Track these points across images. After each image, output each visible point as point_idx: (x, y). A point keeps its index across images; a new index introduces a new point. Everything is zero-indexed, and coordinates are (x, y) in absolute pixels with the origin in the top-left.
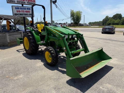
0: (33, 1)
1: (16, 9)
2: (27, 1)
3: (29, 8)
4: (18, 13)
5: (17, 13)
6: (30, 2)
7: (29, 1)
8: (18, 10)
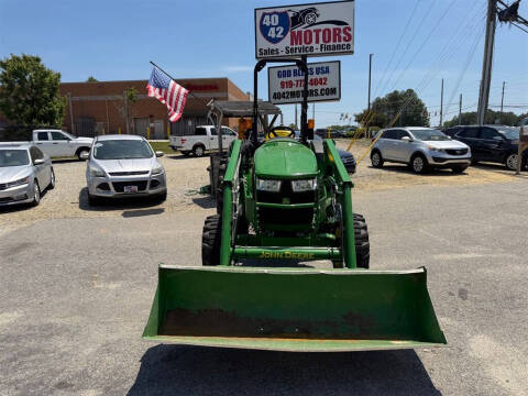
0: (345, 39)
1: (279, 76)
2: (321, 42)
3: (325, 65)
4: (286, 90)
5: (281, 91)
6: (331, 43)
7: (329, 41)
8: (286, 79)
